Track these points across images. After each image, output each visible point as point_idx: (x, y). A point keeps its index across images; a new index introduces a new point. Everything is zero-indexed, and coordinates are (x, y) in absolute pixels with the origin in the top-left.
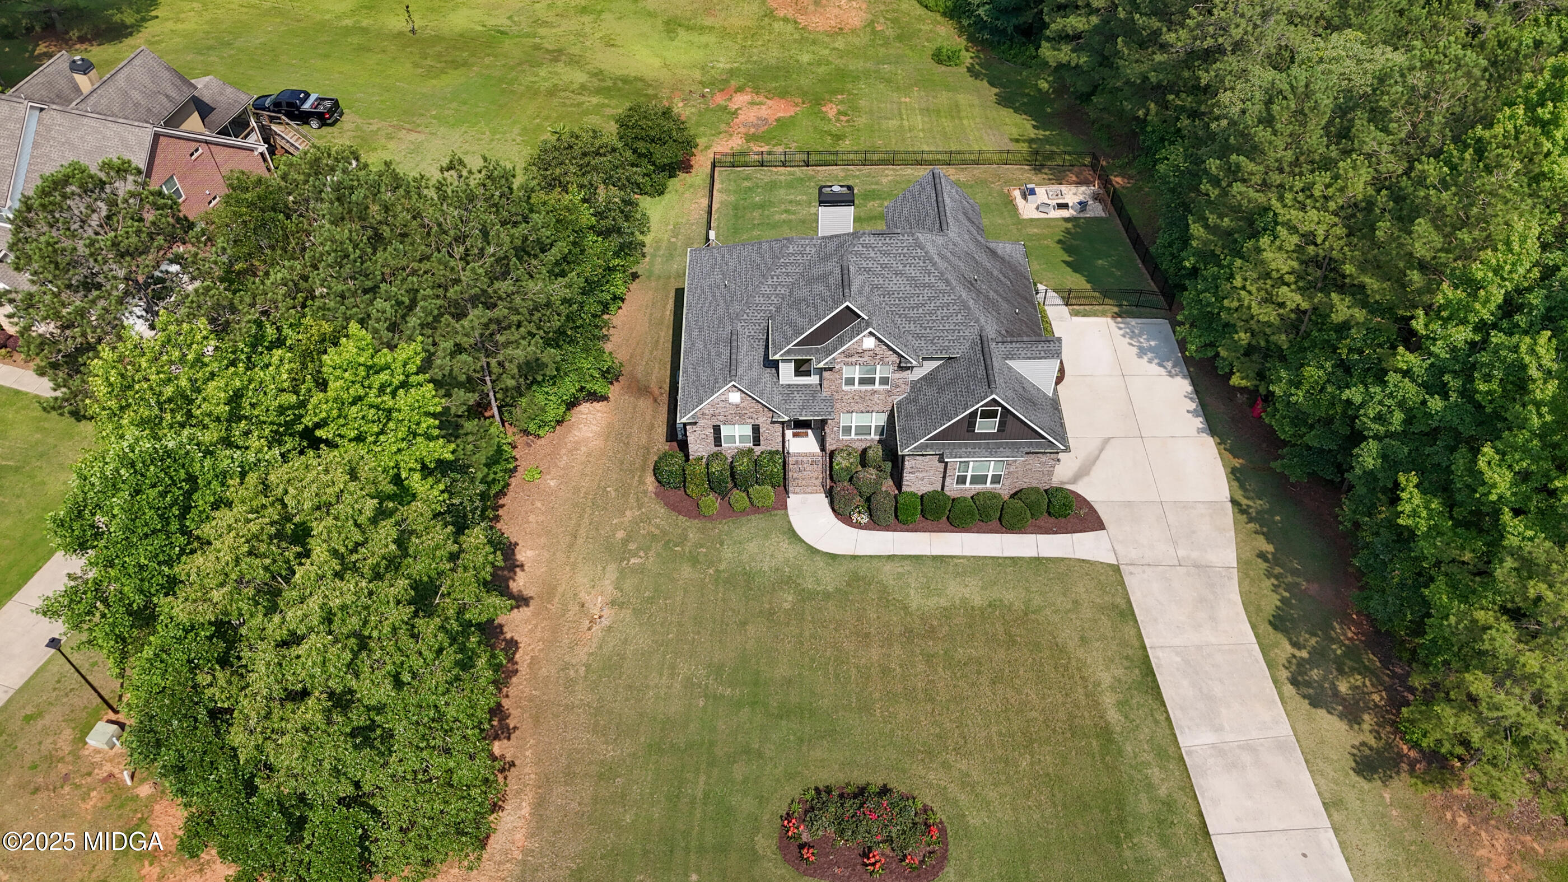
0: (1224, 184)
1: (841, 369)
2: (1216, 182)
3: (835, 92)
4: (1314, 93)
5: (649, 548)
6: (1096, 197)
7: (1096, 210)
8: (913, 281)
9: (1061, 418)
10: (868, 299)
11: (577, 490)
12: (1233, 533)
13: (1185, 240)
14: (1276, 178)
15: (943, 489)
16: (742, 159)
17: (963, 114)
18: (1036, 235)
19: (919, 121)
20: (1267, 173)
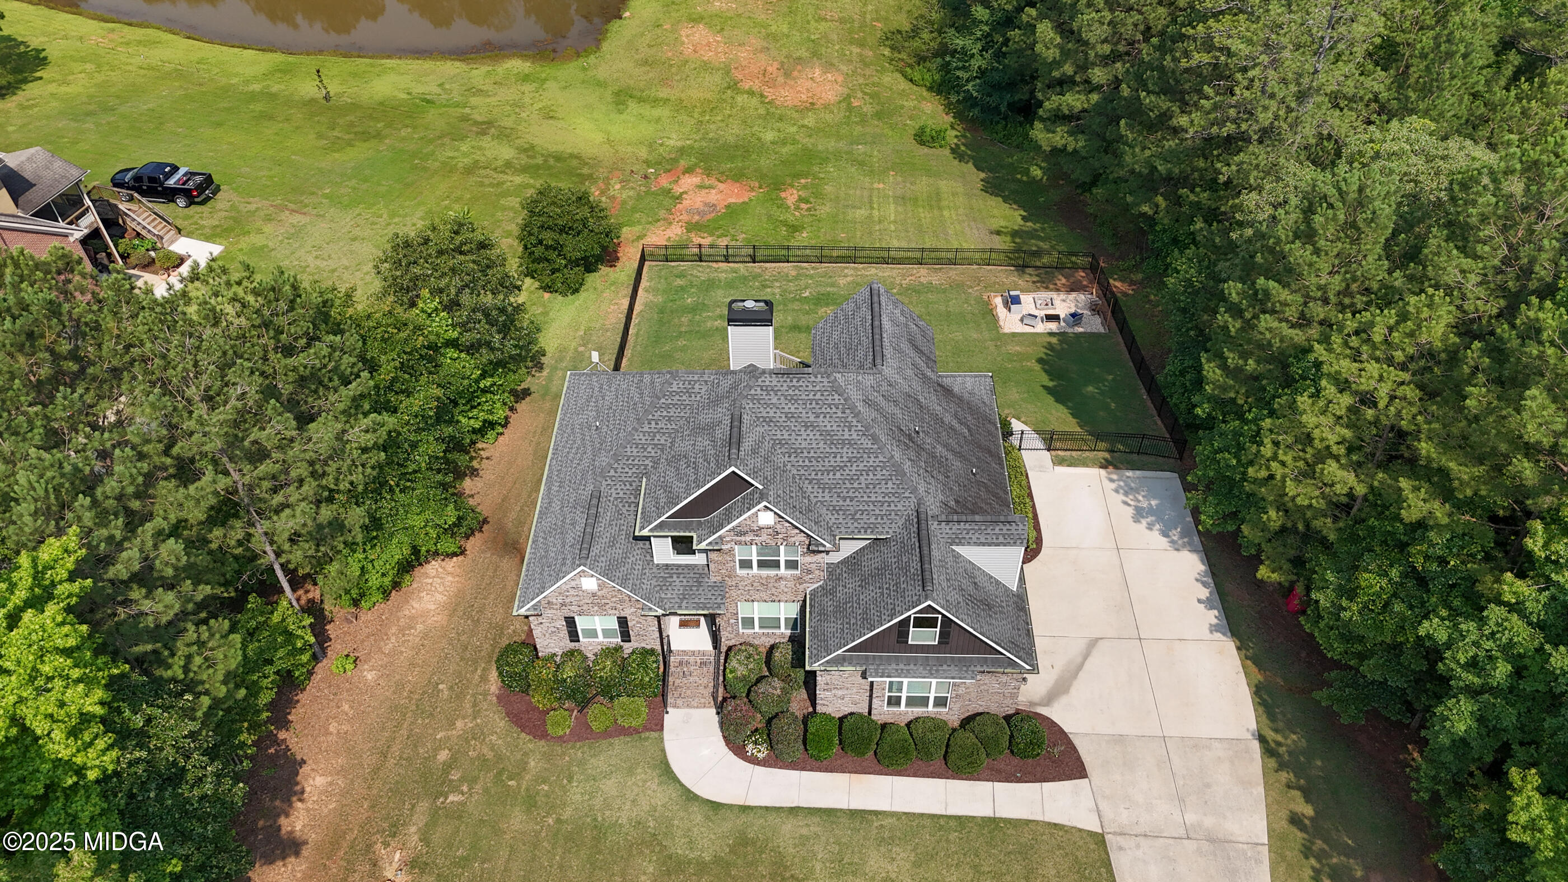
0: (1248, 315)
1: (732, 550)
2: (1236, 311)
3: (798, 176)
4: (1371, 200)
5: (475, 780)
6: (1094, 309)
7: (1094, 324)
8: (827, 435)
9: (1028, 623)
10: (767, 460)
11: (400, 686)
12: (1261, 789)
13: (1199, 382)
14: (1318, 310)
15: (870, 713)
16: (679, 252)
17: (944, 203)
18: (1019, 354)
19: (891, 211)
20: (1305, 304)
